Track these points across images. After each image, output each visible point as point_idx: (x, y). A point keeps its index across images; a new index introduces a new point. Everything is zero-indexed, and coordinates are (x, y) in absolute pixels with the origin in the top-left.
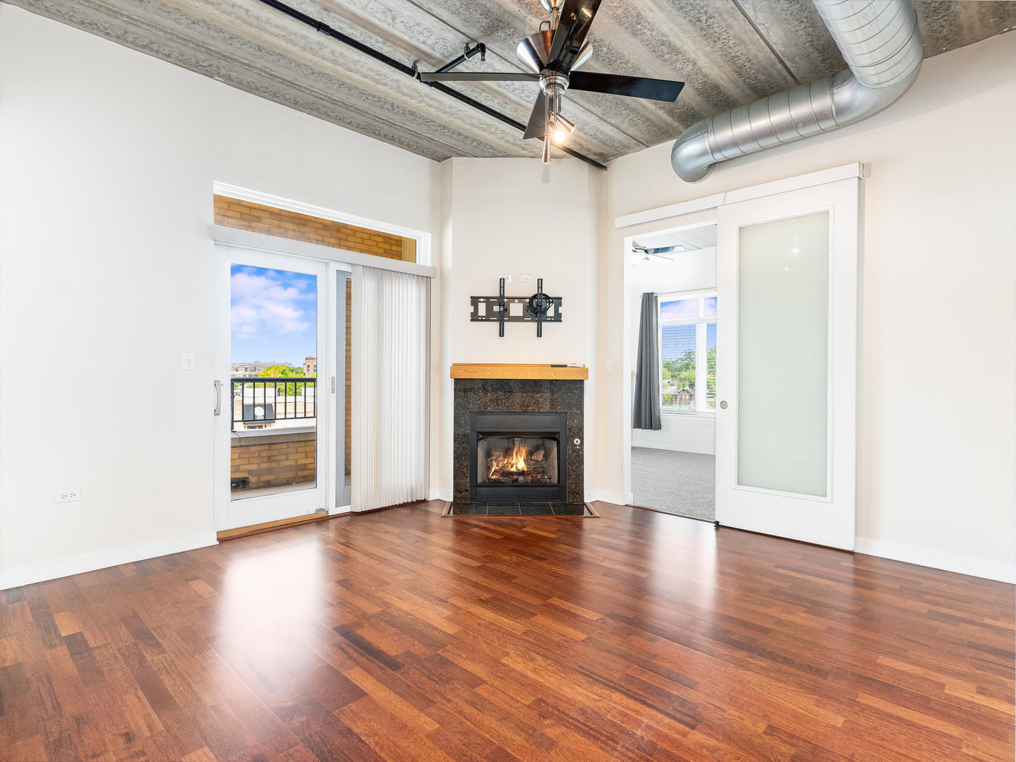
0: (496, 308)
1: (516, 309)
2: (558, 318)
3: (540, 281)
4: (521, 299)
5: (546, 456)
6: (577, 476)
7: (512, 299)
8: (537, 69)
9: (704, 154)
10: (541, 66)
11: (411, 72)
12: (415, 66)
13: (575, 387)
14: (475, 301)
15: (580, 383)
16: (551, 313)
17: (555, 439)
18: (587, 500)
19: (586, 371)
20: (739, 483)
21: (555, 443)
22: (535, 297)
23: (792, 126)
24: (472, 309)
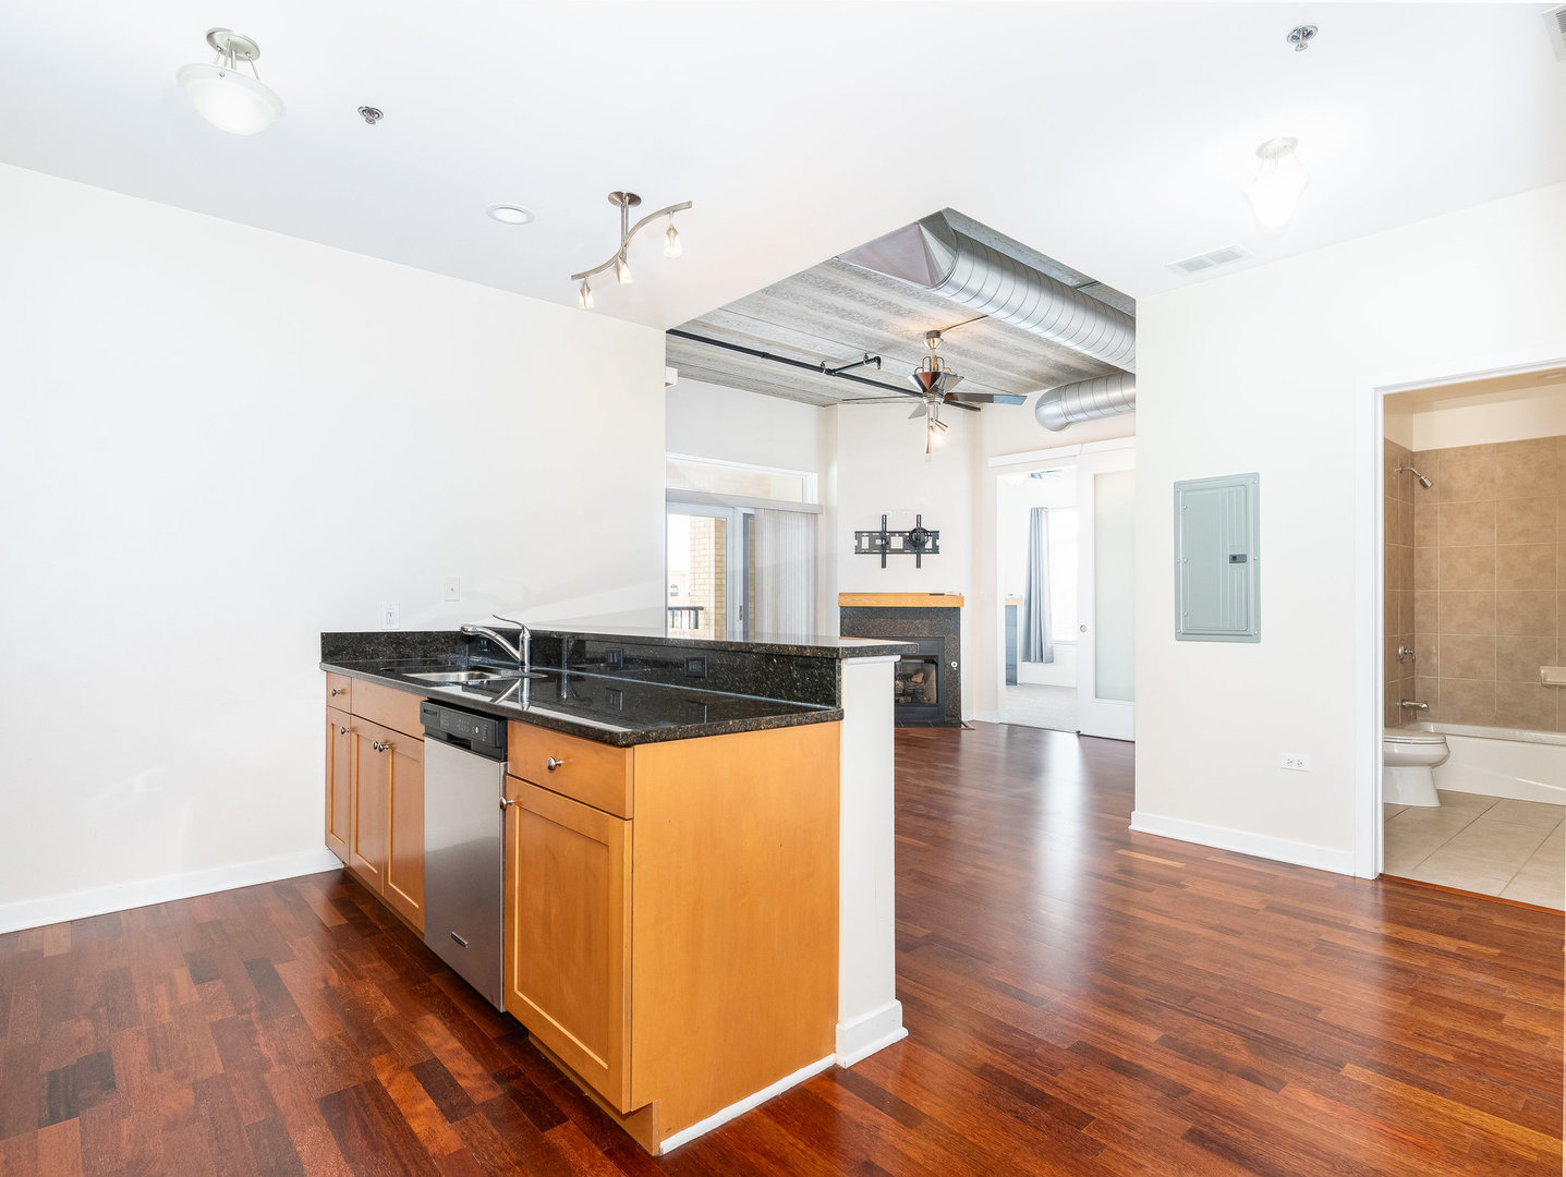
0: (878, 542)
1: (897, 543)
2: (935, 550)
3: (919, 517)
4: (901, 533)
5: (925, 679)
6: (954, 696)
7: (893, 533)
8: (921, 391)
9: (1059, 416)
10: (925, 390)
11: (820, 369)
12: (823, 364)
13: (952, 614)
14: (859, 535)
15: (957, 610)
16: (929, 545)
17: (933, 662)
18: (964, 719)
19: (961, 598)
20: (1096, 697)
21: (934, 666)
22: (915, 531)
23: (1111, 405)
24: (856, 543)
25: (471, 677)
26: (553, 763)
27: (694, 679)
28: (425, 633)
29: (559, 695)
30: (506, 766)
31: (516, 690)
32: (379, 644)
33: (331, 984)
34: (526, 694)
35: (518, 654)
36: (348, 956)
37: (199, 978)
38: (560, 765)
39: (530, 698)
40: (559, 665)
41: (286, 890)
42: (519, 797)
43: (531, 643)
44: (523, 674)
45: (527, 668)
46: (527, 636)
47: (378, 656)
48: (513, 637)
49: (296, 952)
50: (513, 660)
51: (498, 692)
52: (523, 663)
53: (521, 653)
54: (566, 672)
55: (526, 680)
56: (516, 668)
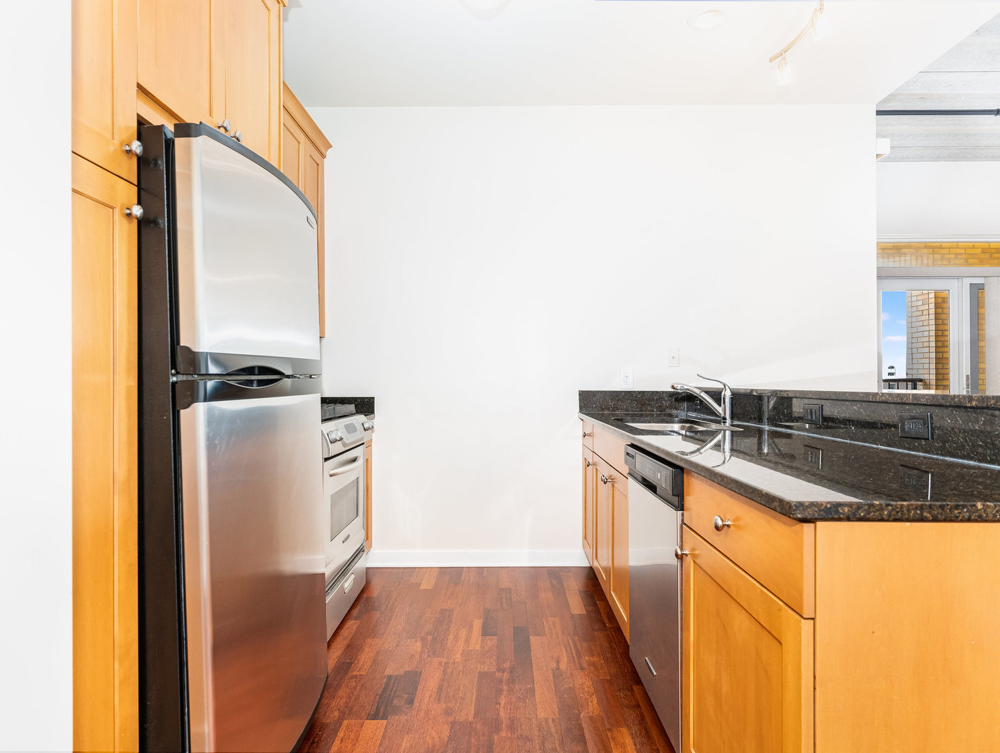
25: (682, 428)
26: (720, 523)
27: (911, 440)
28: (653, 392)
29: (760, 448)
30: (683, 515)
31: (720, 441)
32: (619, 400)
33: (561, 667)
34: (727, 446)
35: (720, 409)
36: (578, 643)
37: (486, 632)
38: (728, 526)
39: (732, 450)
40: (760, 420)
41: (555, 574)
42: (693, 549)
43: (732, 399)
44: (725, 428)
45: (728, 421)
46: (728, 394)
47: (618, 409)
48: (717, 395)
49: (546, 629)
50: (716, 415)
51: (703, 441)
52: (724, 418)
53: (724, 410)
54: (766, 427)
55: (728, 433)
56: (719, 422)
